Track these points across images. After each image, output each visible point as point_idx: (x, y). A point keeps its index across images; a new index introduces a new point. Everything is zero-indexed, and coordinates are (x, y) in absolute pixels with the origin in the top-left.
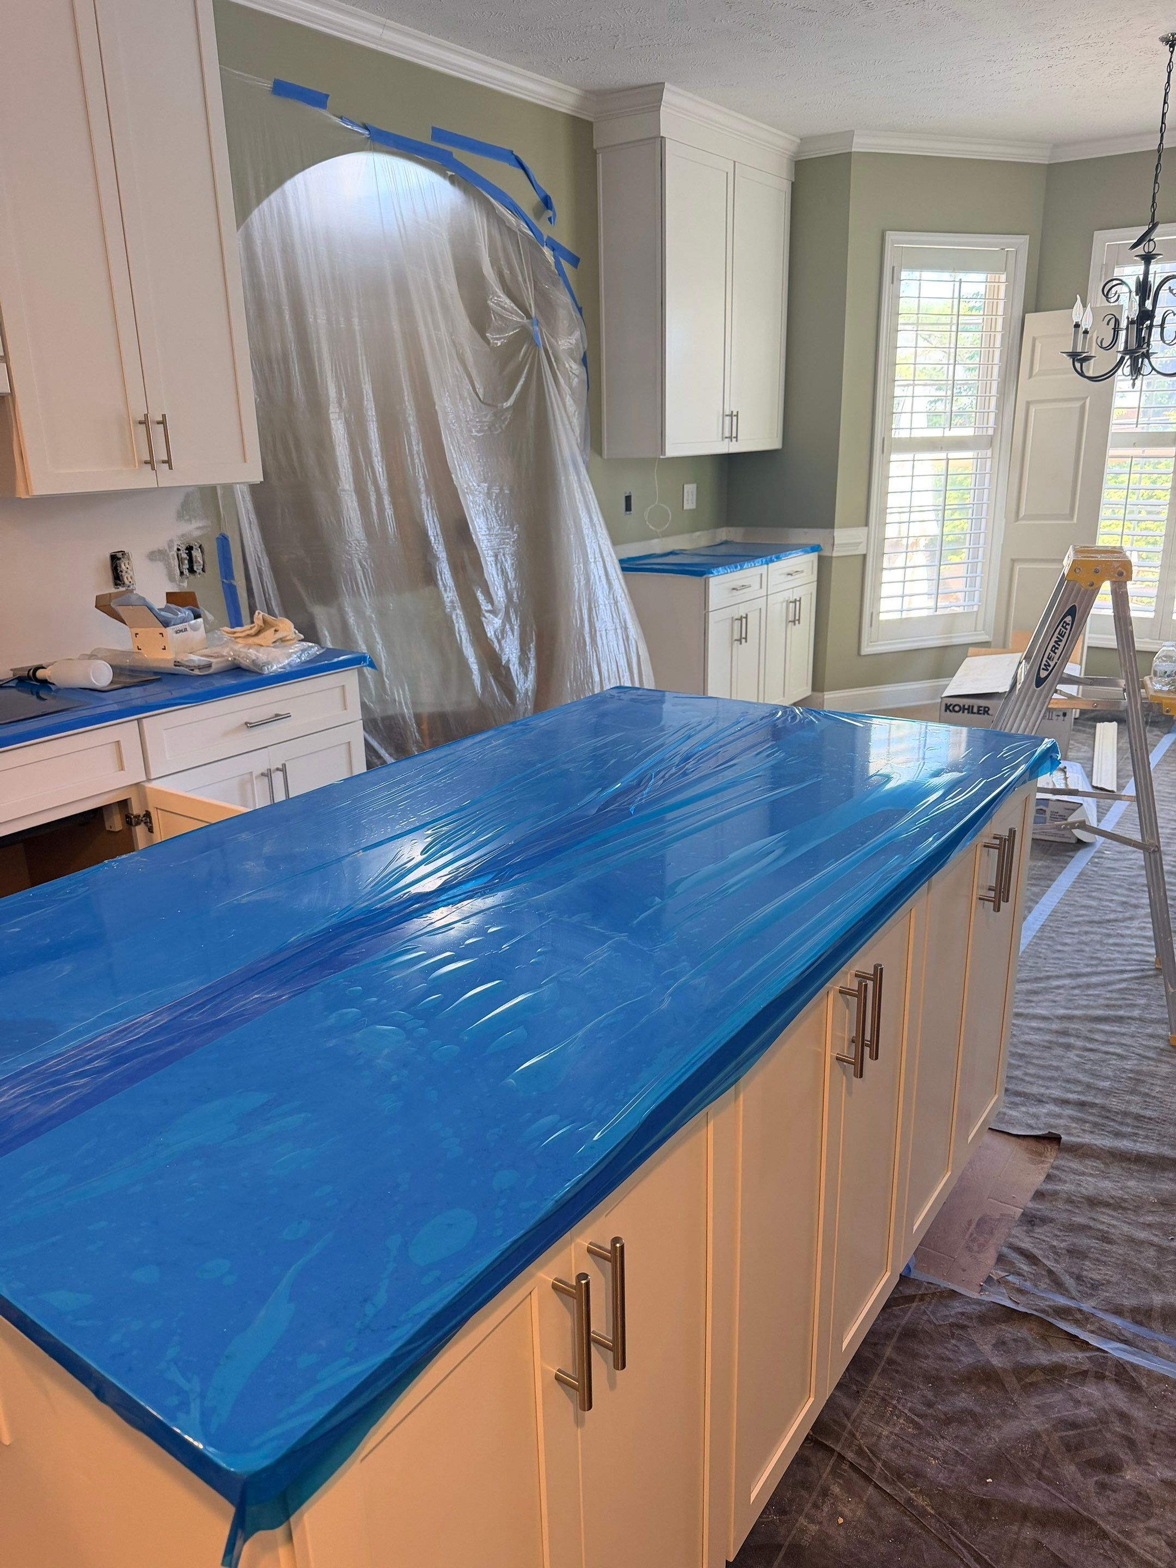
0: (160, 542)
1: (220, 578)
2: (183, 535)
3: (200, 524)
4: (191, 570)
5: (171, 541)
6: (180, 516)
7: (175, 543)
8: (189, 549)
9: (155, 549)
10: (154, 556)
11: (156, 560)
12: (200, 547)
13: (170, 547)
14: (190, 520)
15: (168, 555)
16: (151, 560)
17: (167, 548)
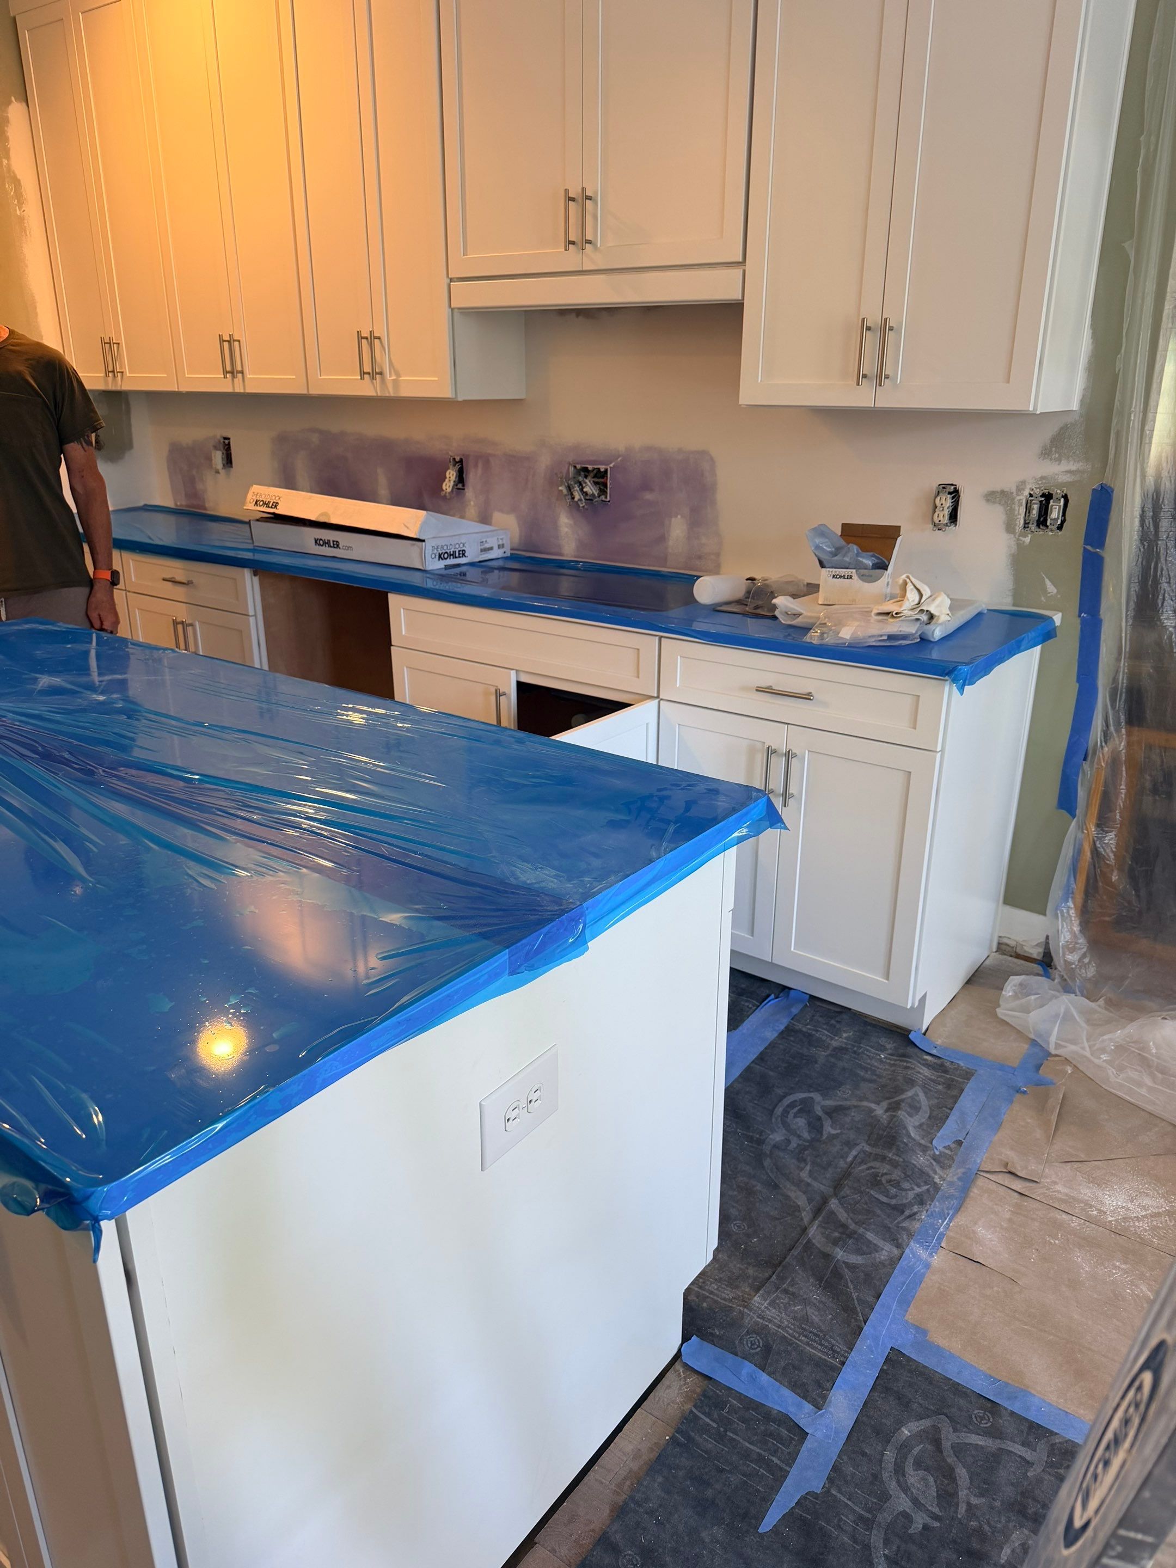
0: (1008, 481)
1: (1082, 543)
2: (1042, 478)
3: (1073, 466)
4: (1042, 521)
5: (1024, 482)
6: (1046, 453)
7: (1028, 486)
8: (1048, 497)
9: (998, 488)
10: (992, 497)
11: (994, 503)
12: (1065, 497)
13: (1019, 490)
14: (1059, 460)
15: (1013, 499)
16: (988, 501)
17: (1014, 490)
